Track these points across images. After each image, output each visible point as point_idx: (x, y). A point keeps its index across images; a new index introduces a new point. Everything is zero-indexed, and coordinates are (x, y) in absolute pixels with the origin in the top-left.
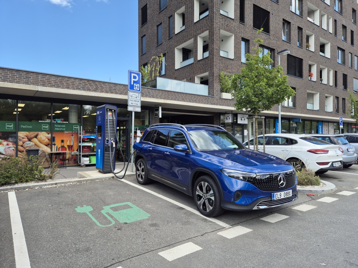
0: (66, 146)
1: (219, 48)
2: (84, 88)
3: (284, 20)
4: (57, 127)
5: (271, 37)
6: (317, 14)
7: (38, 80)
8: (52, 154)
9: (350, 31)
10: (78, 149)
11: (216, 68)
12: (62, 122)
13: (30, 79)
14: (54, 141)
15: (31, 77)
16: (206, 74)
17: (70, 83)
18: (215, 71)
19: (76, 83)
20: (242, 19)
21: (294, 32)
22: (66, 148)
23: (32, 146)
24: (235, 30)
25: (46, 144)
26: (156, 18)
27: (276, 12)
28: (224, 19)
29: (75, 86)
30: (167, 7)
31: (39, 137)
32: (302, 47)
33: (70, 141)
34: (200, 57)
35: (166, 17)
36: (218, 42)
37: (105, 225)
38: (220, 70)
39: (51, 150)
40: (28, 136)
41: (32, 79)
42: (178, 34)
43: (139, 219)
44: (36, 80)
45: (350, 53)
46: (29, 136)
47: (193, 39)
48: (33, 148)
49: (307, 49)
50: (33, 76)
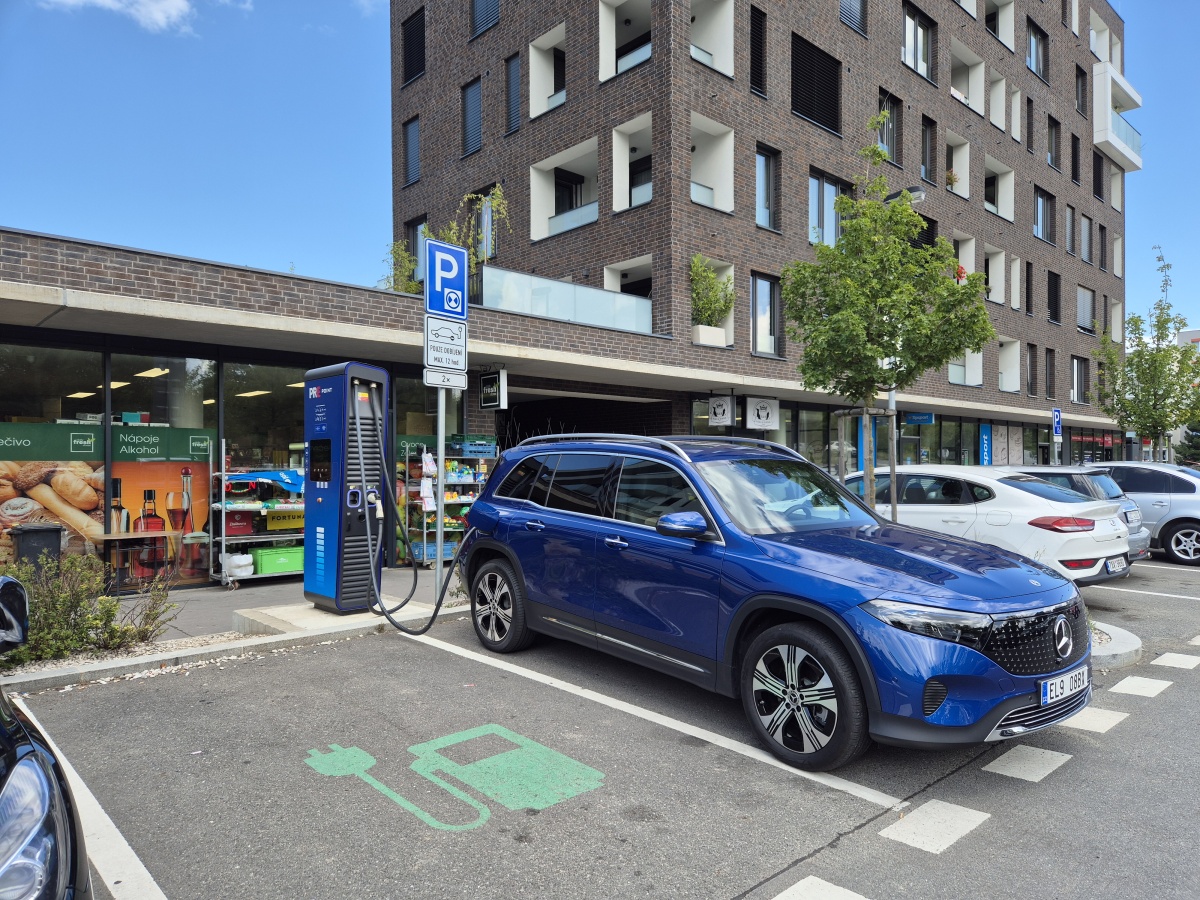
0: (162, 513)
1: (688, 172)
2: (229, 298)
3: (882, 91)
4: (127, 444)
5: (846, 146)
6: (978, 77)
7: (53, 266)
8: (108, 544)
9: (1069, 136)
10: (207, 523)
11: (679, 241)
12: (146, 424)
13: (24, 263)
14: (116, 494)
15: (25, 255)
16: (644, 260)
17: (175, 278)
18: (676, 252)
19: (197, 281)
20: (758, 79)
21: (913, 134)
22: (164, 521)
23: (33, 514)
24: (738, 115)
25: (87, 507)
26: (457, 60)
27: (860, 63)
28: (702, 78)
29: (195, 292)
30: (497, 23)
31: (58, 479)
32: (935, 181)
33: (179, 496)
34: (620, 203)
35: (494, 58)
36: (684, 153)
37: (456, 822)
38: (689, 247)
39: (107, 530)
40: (16, 477)
41: (30, 263)
42: (539, 118)
43: (571, 792)
44: (46, 265)
45: (1068, 205)
46: (21, 476)
47: (594, 140)
48: (35, 523)
49: (949, 188)
50: (34, 249)
